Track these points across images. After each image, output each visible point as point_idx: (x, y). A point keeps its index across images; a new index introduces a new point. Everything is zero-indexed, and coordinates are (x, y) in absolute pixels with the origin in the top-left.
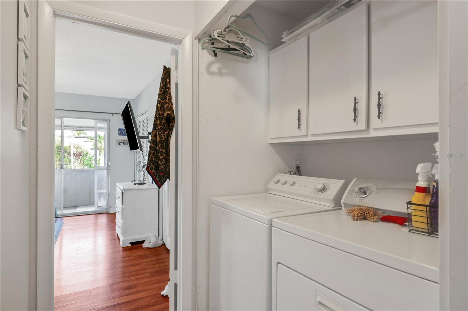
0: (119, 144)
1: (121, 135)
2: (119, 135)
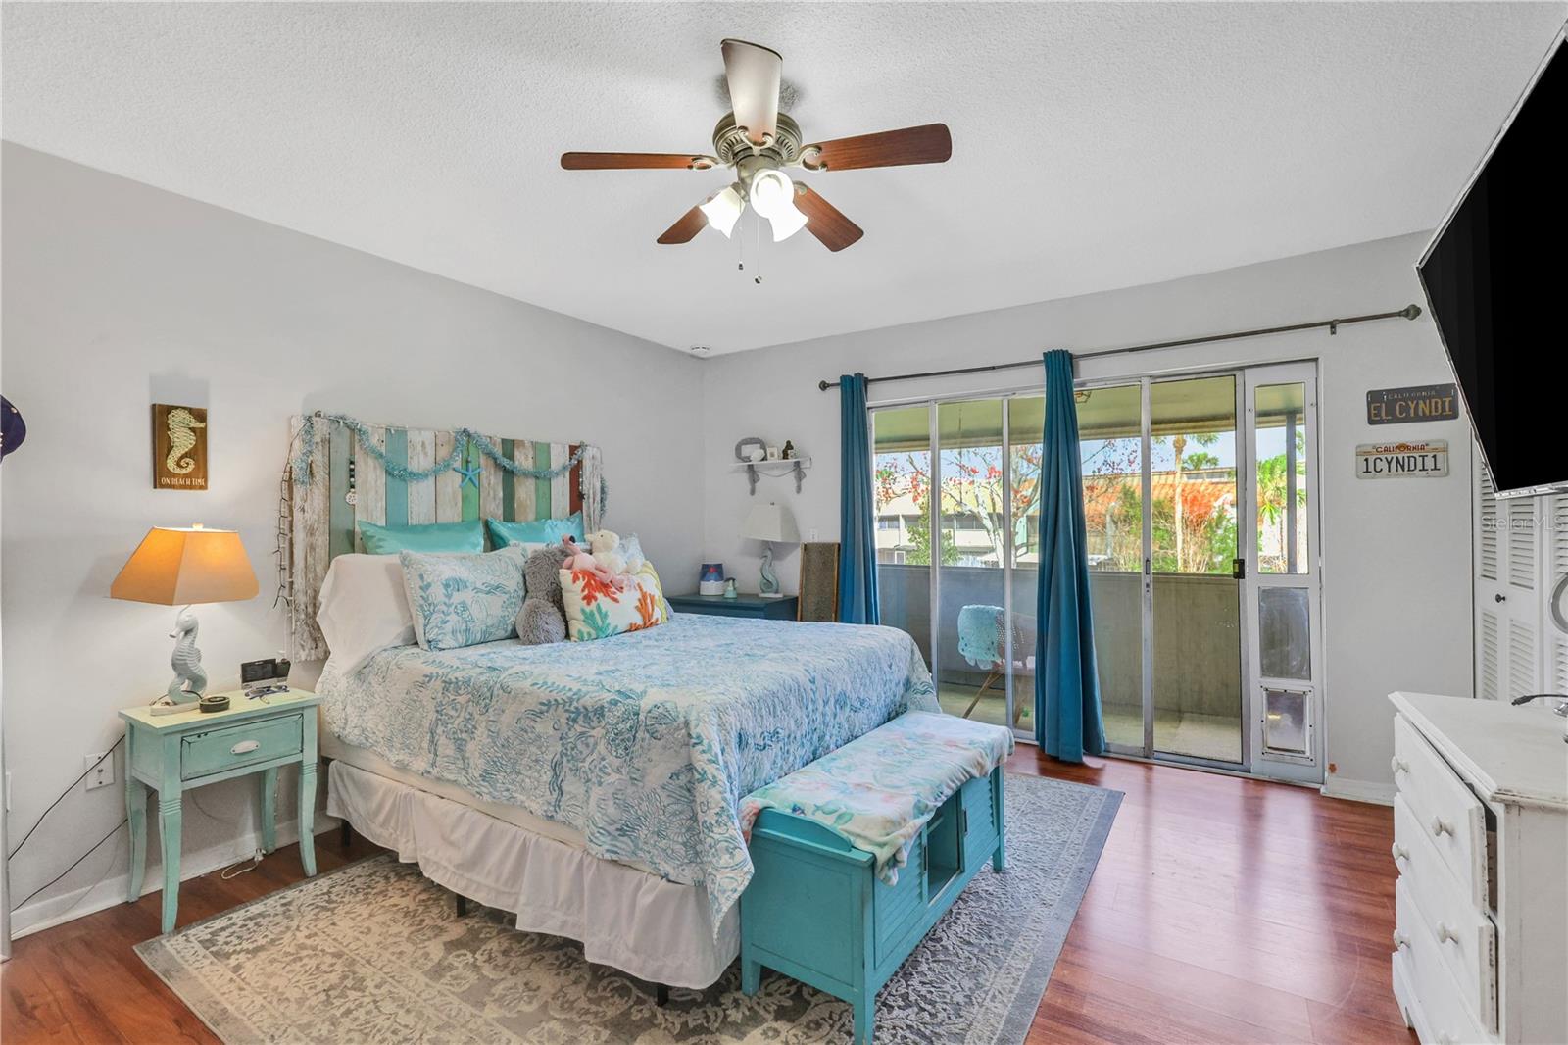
0: (1371, 468)
1: (1381, 422)
2: (1371, 422)
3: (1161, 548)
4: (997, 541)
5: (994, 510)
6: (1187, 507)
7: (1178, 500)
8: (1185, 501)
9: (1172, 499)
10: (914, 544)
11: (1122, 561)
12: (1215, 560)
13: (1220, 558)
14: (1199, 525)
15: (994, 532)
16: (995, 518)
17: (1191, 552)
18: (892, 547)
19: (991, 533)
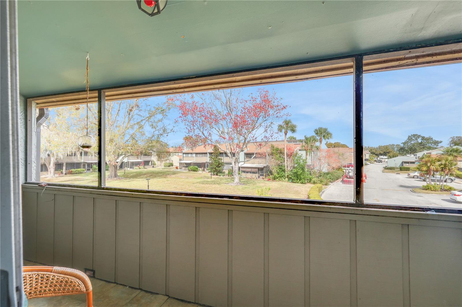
3: (281, 162)
4: (233, 161)
5: (231, 151)
6: (288, 151)
7: (285, 149)
8: (287, 149)
9: (284, 149)
10: (211, 161)
11: (270, 166)
12: (295, 166)
13: (296, 165)
14: (291, 156)
15: (232, 158)
16: (232, 153)
17: (289, 164)
18: (205, 162)
19: (231, 158)
